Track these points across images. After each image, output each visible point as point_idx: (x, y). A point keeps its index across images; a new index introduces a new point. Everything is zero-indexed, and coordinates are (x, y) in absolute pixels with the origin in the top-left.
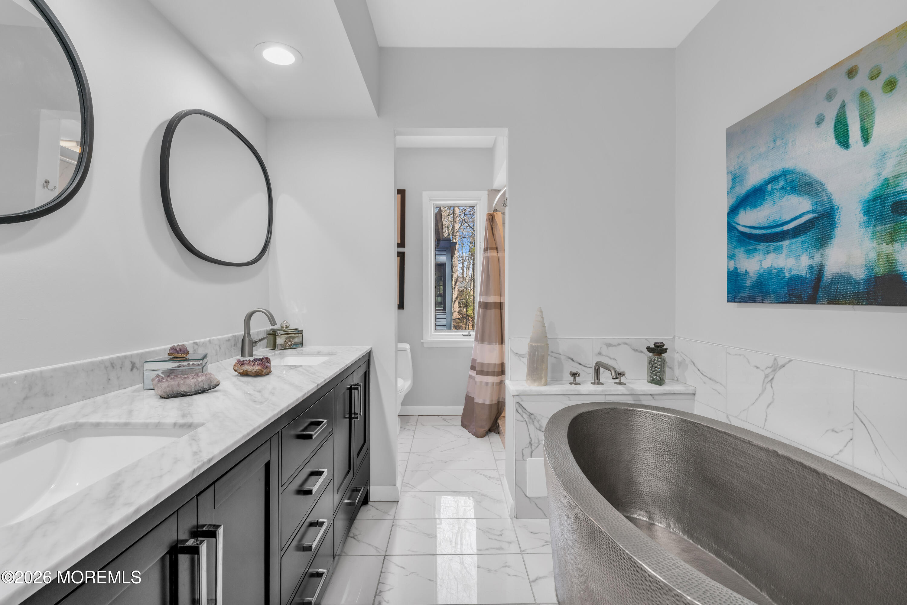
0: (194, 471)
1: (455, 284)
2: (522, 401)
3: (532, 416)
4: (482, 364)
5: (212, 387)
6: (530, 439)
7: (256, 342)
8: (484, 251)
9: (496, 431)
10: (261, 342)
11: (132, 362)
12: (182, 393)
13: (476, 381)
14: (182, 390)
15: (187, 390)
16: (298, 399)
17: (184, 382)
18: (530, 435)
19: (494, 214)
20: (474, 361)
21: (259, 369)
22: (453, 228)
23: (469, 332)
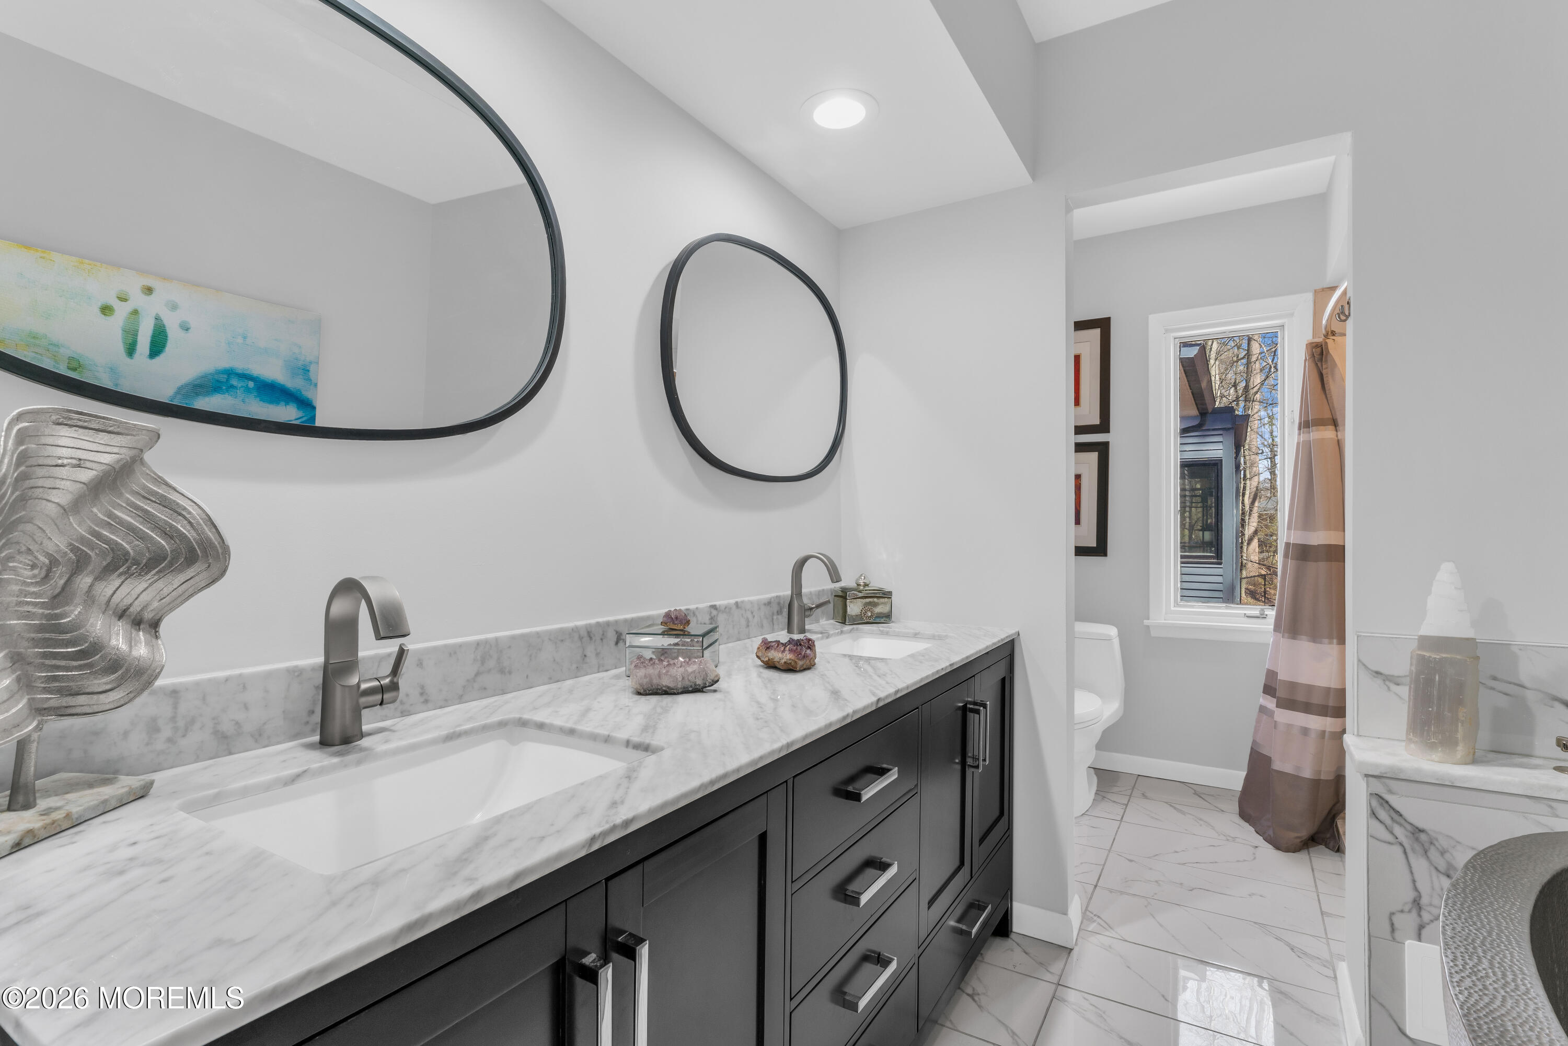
0: (593, 839)
1: (1253, 503)
2: (1390, 792)
3: (1423, 837)
4: (1293, 686)
5: (708, 684)
6: (1416, 894)
7: (811, 609)
8: (1300, 429)
9: (1331, 844)
10: (819, 610)
11: (617, 632)
12: (664, 688)
13: (1275, 721)
14: (664, 684)
15: (672, 685)
16: (830, 725)
17: (668, 672)
18: (1414, 881)
19: (1326, 343)
20: (1271, 675)
21: (790, 659)
22: (1246, 389)
23: (1263, 610)
